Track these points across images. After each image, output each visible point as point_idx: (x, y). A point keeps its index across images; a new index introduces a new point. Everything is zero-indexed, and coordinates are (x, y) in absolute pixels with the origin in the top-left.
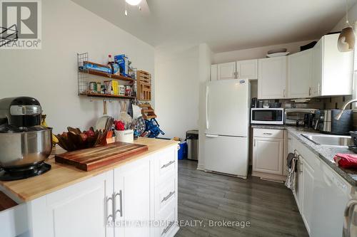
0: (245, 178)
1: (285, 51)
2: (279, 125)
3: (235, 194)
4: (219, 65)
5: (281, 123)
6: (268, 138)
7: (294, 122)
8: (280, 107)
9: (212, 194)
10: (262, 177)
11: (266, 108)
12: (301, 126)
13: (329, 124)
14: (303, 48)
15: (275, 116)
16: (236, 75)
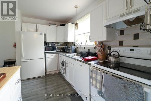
0: (44, 76)
1: (55, 25)
2: (55, 52)
3: (43, 84)
4: (27, 24)
5: (56, 51)
6: (52, 57)
7: (60, 51)
8: (54, 45)
9: (33, 89)
10: (50, 73)
11: (50, 46)
12: (62, 52)
13: (71, 50)
14: (61, 25)
15: (54, 49)
16: (36, 30)
